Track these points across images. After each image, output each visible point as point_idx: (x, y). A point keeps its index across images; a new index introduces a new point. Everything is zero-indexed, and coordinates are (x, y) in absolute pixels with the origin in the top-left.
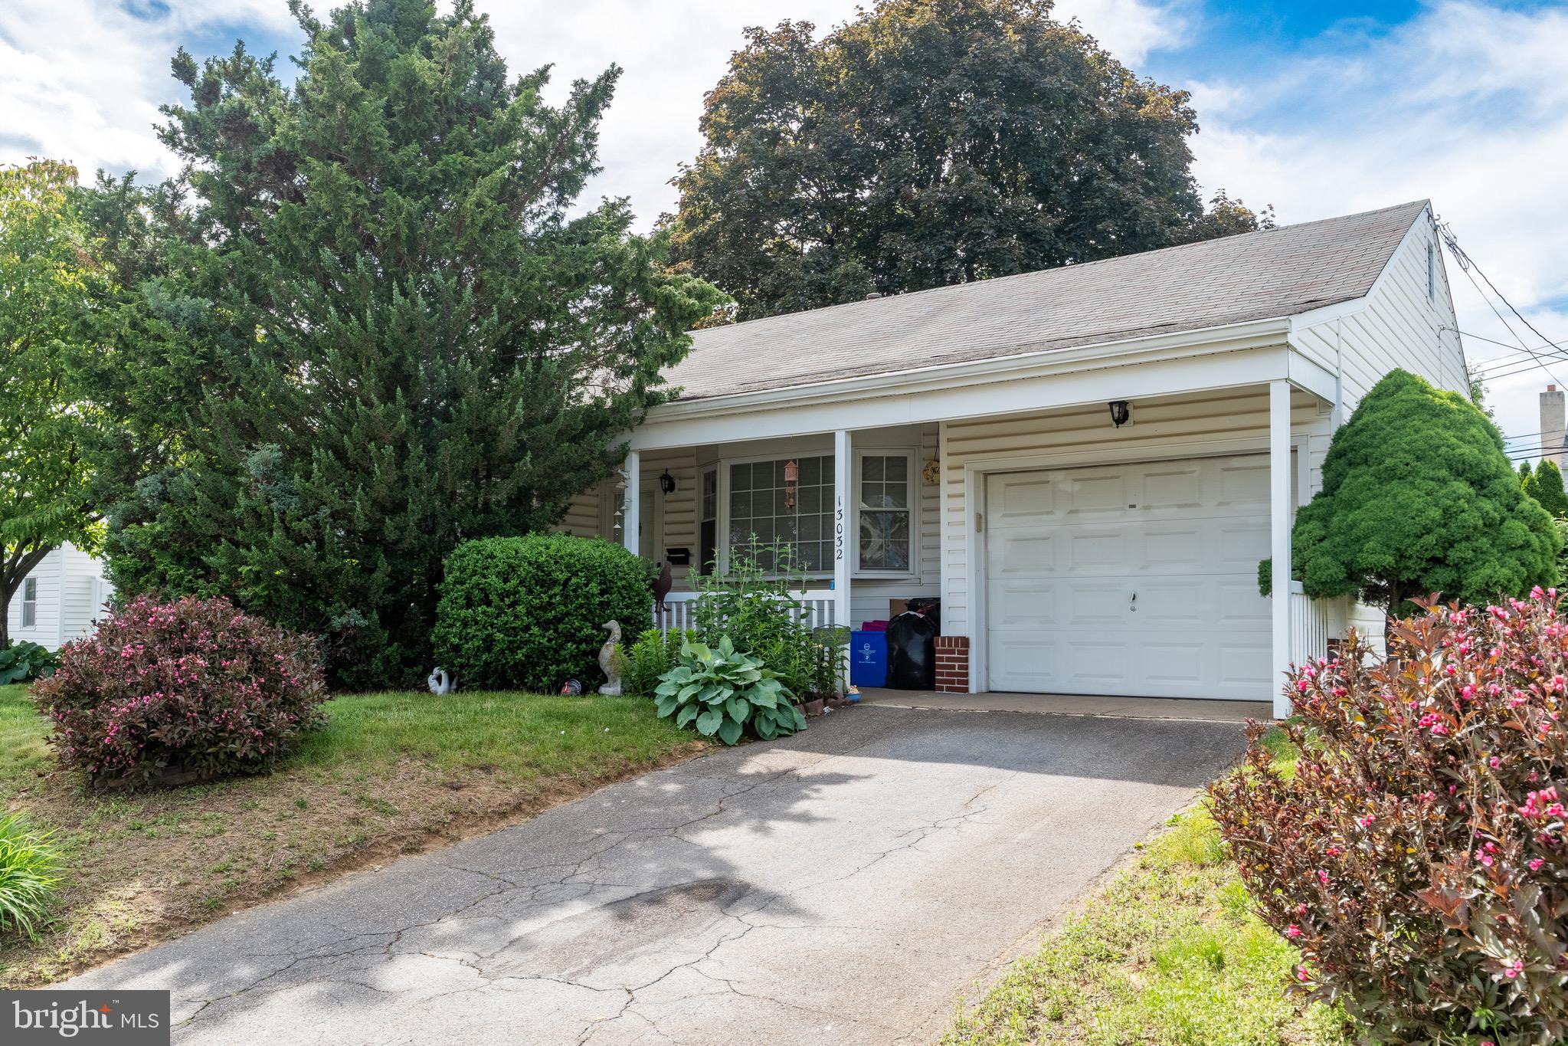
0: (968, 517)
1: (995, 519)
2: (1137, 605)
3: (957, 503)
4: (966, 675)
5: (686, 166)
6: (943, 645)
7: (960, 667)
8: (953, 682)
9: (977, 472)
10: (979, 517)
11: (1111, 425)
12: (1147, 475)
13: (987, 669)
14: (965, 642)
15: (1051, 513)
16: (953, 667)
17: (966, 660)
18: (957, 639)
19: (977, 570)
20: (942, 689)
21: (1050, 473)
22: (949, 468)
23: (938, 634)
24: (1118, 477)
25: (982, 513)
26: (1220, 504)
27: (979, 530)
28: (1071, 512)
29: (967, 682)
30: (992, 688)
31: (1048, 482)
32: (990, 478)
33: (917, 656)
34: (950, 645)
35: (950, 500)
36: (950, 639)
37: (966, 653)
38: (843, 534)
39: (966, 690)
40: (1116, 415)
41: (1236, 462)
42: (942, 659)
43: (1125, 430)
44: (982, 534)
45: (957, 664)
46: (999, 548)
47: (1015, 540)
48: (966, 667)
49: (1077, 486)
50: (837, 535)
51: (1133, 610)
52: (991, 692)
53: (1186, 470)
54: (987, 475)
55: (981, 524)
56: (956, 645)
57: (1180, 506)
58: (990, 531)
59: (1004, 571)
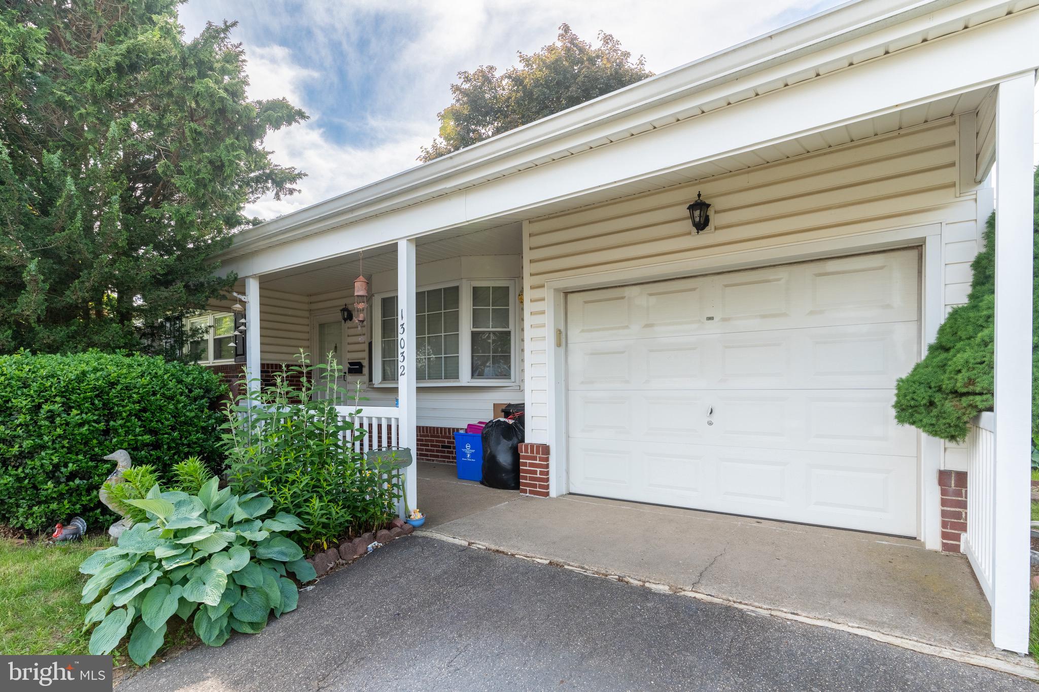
0: (549, 333)
1: (575, 335)
2: (715, 418)
3: (539, 319)
4: (547, 480)
5: (425, 149)
6: (526, 451)
7: (541, 473)
8: (535, 486)
9: (557, 290)
10: (559, 332)
11: (689, 234)
12: (726, 286)
13: (568, 472)
14: (546, 449)
15: (627, 327)
16: (535, 472)
17: (547, 466)
18: (538, 446)
19: (557, 383)
20: (525, 491)
21: (626, 289)
22: (532, 288)
23: (523, 440)
24: (694, 289)
25: (562, 329)
26: (812, 313)
27: (559, 345)
28: (647, 326)
29: (547, 487)
30: (571, 491)
31: (623, 298)
32: (570, 296)
33: (504, 459)
34: (532, 452)
35: (533, 317)
36: (532, 446)
37: (547, 460)
38: (405, 349)
39: (547, 494)
40: (697, 219)
41: (831, 266)
42: (526, 464)
43: (706, 237)
44: (562, 349)
45: (538, 470)
46: (578, 360)
47: (592, 354)
48: (547, 473)
49: (653, 300)
50: (400, 351)
51: (710, 424)
52: (570, 494)
53: (771, 278)
54: (566, 294)
55: (561, 339)
56: (538, 453)
57: (764, 317)
58: (570, 346)
59: (582, 383)
